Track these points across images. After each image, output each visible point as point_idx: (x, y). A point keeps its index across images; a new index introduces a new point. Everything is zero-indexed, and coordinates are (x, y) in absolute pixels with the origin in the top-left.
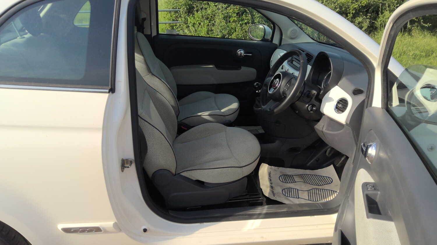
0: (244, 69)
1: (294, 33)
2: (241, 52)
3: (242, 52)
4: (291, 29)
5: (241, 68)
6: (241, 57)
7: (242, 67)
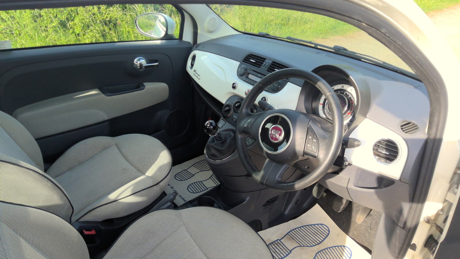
0: (149, 86)
1: (212, 24)
2: (140, 61)
3: (143, 62)
4: (209, 18)
5: (144, 86)
6: (142, 70)
7: (145, 84)
